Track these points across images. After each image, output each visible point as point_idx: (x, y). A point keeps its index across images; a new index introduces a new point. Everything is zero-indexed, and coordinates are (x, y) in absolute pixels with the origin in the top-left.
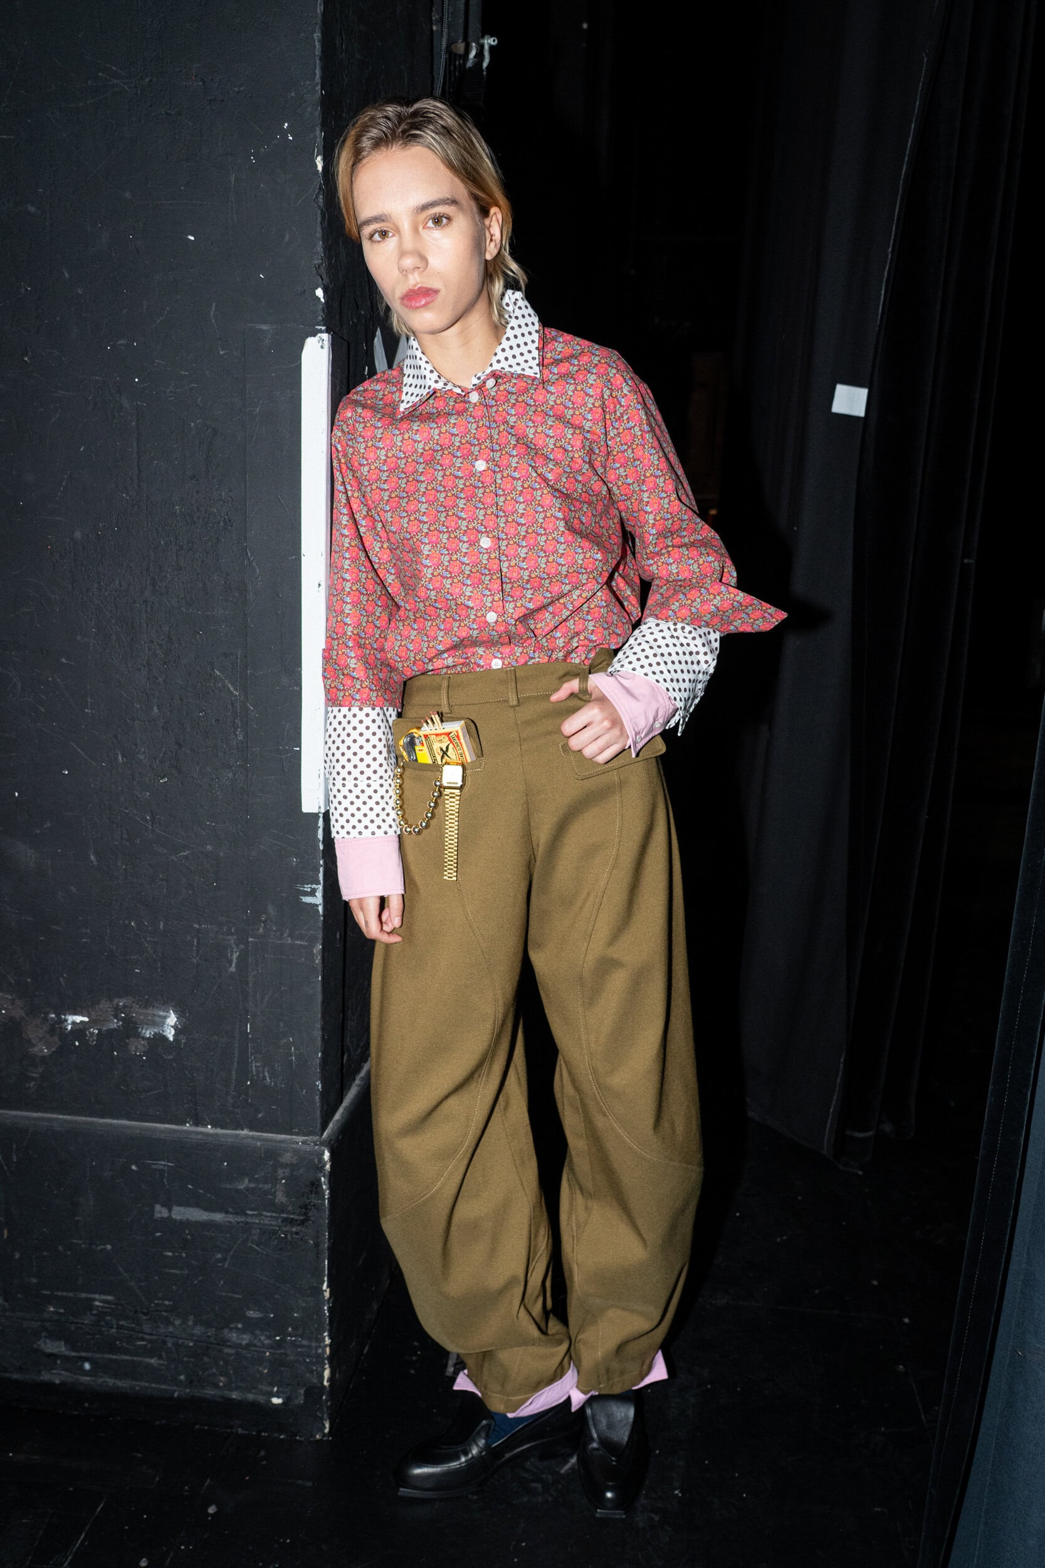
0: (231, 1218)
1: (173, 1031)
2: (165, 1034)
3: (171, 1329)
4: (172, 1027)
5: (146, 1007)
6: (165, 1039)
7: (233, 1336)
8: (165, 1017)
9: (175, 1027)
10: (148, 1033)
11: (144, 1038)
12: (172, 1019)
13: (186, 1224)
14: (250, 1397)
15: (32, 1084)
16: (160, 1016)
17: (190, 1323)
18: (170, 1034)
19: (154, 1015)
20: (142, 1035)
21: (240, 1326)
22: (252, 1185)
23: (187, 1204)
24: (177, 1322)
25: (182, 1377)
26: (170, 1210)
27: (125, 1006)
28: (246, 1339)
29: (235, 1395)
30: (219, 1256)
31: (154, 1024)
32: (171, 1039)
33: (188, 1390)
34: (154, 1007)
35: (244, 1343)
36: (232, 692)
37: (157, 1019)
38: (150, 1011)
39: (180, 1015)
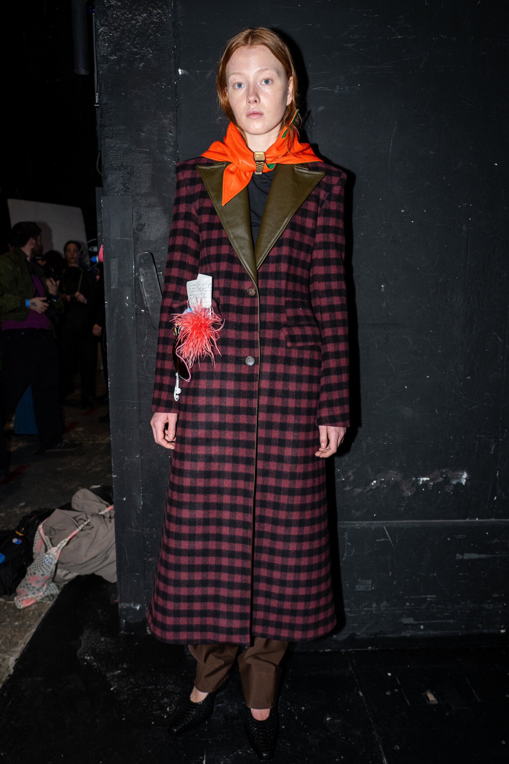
0: (488, 556)
1: (465, 481)
2: (461, 482)
3: (460, 606)
4: (465, 479)
5: (454, 472)
6: (461, 484)
7: (486, 606)
8: (462, 475)
9: (466, 479)
10: (454, 482)
11: (452, 485)
12: (465, 475)
13: (470, 560)
14: (492, 631)
15: (402, 509)
16: (460, 475)
17: (468, 603)
18: (464, 482)
19: (457, 475)
20: (452, 483)
21: (489, 601)
22: (498, 541)
23: (470, 552)
24: (463, 603)
25: (463, 626)
26: (463, 555)
27: (445, 472)
28: (492, 606)
29: (485, 631)
30: (483, 572)
31: (457, 478)
32: (464, 484)
33: (465, 632)
34: (457, 471)
35: (491, 608)
36: (499, 341)
37: (458, 476)
38: (456, 473)
39: (469, 474)
